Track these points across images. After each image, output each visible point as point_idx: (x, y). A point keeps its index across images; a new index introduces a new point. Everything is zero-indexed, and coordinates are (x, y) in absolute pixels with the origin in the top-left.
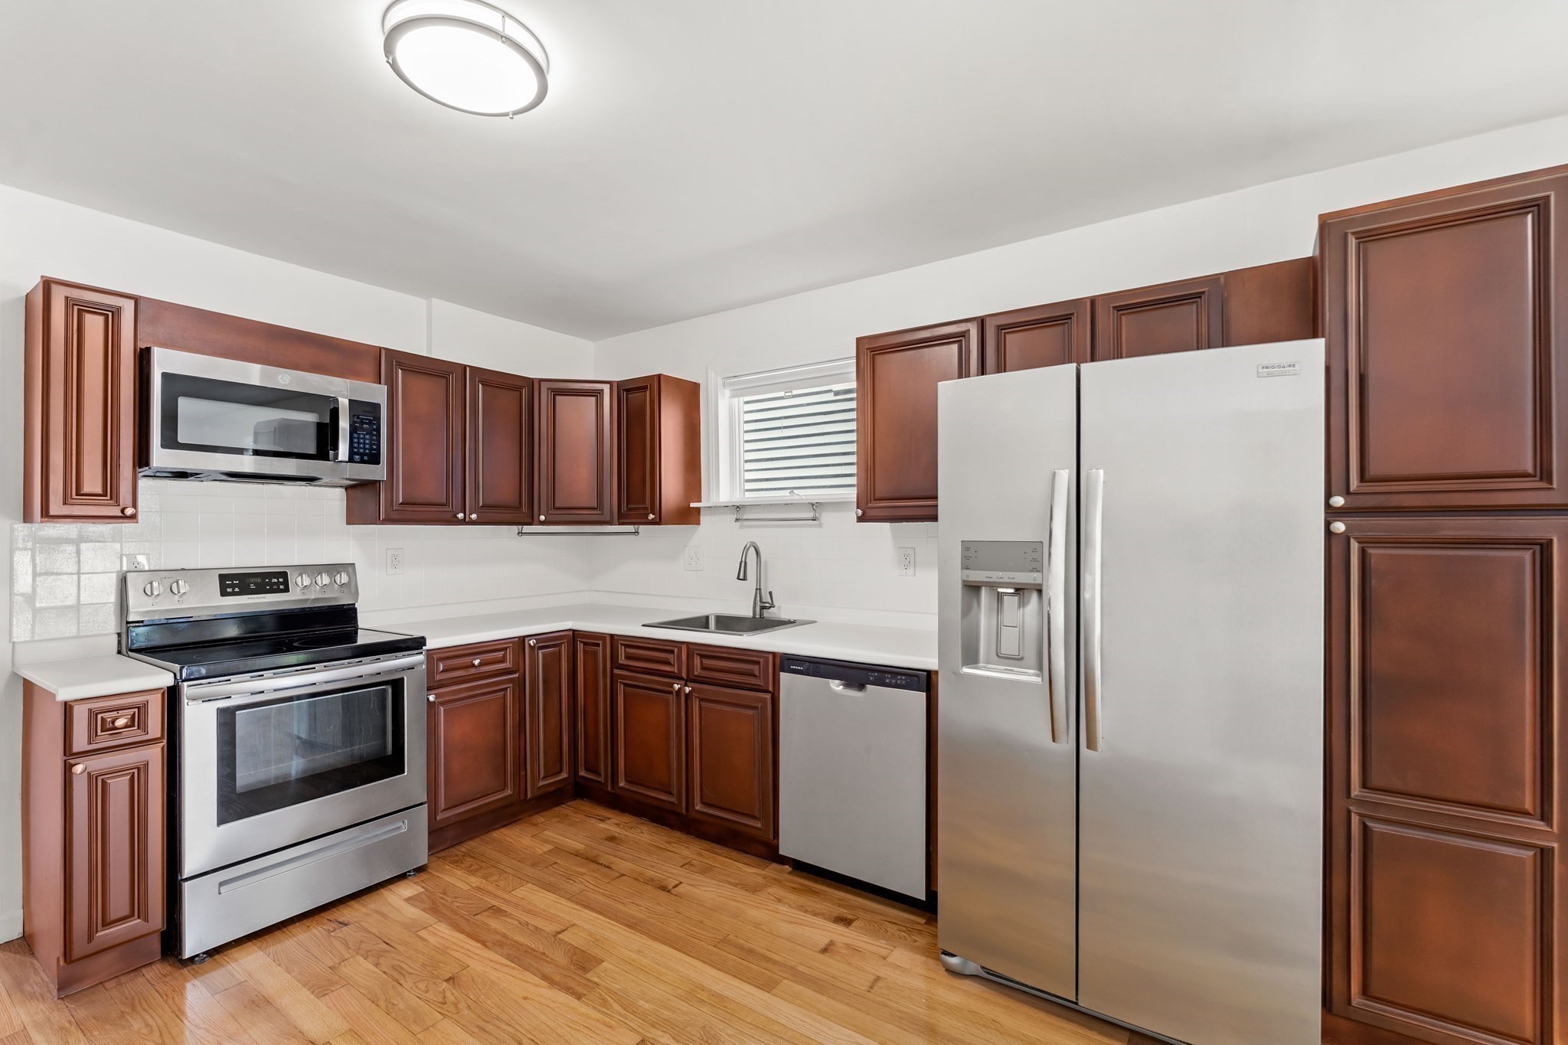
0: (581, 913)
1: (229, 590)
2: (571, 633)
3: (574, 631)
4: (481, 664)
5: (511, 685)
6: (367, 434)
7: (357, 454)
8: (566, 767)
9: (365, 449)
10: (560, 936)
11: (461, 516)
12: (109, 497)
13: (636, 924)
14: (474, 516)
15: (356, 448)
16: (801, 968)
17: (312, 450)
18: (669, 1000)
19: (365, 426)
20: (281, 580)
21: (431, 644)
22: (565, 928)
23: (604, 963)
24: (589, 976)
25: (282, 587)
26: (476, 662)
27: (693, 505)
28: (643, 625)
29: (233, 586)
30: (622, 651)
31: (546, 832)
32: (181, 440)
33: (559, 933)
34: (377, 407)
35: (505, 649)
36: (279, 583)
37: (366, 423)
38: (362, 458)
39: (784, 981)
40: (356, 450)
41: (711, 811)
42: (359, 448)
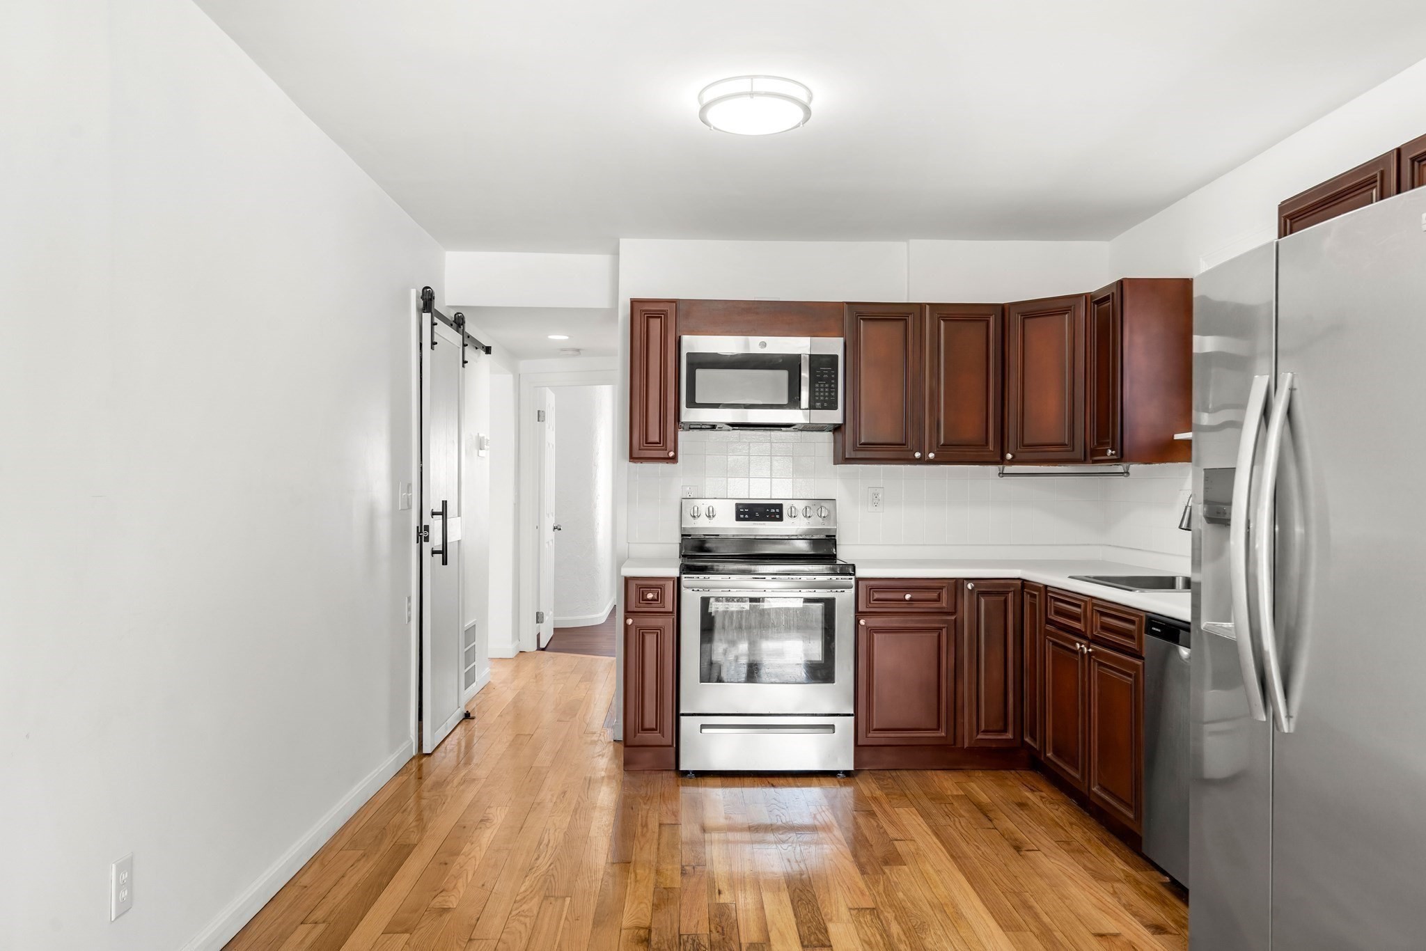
0: (928, 837)
1: (742, 516)
2: (1019, 582)
3: (1024, 580)
4: (911, 600)
5: (946, 625)
6: (826, 383)
7: (818, 401)
8: (1011, 728)
9: (825, 396)
10: (896, 842)
11: (917, 455)
12: (661, 445)
13: (959, 857)
14: (931, 455)
15: (817, 396)
16: (1058, 935)
17: (785, 402)
18: (921, 901)
19: (825, 376)
20: (778, 510)
21: (860, 573)
22: (903, 838)
23: (904, 867)
24: (884, 868)
25: (778, 516)
26: (908, 597)
27: (1178, 437)
28: (1070, 577)
29: (744, 513)
30: (1052, 605)
31: (973, 784)
32: (697, 401)
33: (896, 840)
34: (836, 357)
35: (941, 588)
36: (776, 513)
37: (826, 374)
38: (822, 405)
39: (1029, 933)
40: (817, 398)
41: (1103, 795)
42: (819, 396)
